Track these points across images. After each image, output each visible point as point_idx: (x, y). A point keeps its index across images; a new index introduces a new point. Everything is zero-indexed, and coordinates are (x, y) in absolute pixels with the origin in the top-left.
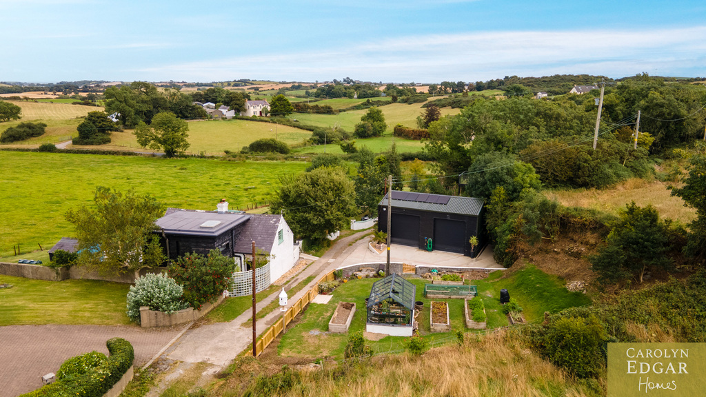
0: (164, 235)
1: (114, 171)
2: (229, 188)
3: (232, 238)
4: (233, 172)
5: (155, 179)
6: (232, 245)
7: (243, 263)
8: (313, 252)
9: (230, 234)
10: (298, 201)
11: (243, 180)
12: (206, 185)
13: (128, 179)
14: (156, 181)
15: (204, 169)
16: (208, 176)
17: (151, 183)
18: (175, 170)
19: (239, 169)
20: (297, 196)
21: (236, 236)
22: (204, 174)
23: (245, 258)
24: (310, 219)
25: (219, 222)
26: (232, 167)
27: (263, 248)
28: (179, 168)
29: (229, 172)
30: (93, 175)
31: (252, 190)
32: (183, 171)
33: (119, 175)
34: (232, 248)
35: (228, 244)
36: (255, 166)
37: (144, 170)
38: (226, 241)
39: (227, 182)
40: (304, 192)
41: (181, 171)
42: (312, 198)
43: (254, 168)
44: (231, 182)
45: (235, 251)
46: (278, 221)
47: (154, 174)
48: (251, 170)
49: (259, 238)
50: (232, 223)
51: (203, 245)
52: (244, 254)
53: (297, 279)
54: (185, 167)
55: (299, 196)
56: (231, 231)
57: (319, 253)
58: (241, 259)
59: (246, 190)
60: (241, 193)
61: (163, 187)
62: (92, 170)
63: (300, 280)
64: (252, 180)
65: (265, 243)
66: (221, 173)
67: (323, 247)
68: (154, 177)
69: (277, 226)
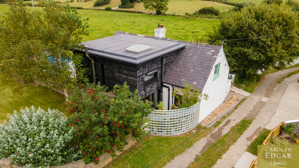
0: (87, 55)
1: (130, 19)
2: (183, 31)
3: (162, 67)
4: (188, 23)
5: (146, 24)
6: (161, 74)
7: (171, 95)
8: (244, 86)
9: (159, 62)
10: (239, 34)
11: (192, 28)
12: (171, 29)
13: (134, 23)
14: (147, 25)
15: (173, 21)
16: (174, 24)
17: (143, 26)
18: (159, 21)
19: (191, 22)
20: (238, 30)
21: (167, 64)
22: (172, 23)
23: (173, 90)
24: (249, 55)
25: (148, 47)
26: (187, 21)
27: (195, 83)
28: (160, 20)
29: (186, 23)
30: (119, 20)
31: (196, 33)
32: (162, 21)
33: (131, 21)
34: (161, 77)
35: (156, 73)
36: (200, 21)
37: (144, 20)
38: (154, 69)
39: (183, 28)
40: (247, 25)
41: (161, 21)
42: (255, 32)
43: (199, 22)
44: (185, 28)
45: (163, 81)
46: (217, 53)
47: (147, 22)
48: (198, 23)
49: (192, 70)
50: (163, 50)
51: (126, 72)
52: (172, 85)
53: (229, 121)
54: (164, 20)
55: (240, 29)
56: (162, 58)
57: (249, 88)
58: (169, 90)
59: (193, 32)
60: (190, 34)
61: (149, 28)
62: (120, 18)
63: (233, 124)
64: (197, 28)
65: (197, 77)
66: (181, 23)
67: (253, 81)
68: (147, 23)
69: (216, 59)
